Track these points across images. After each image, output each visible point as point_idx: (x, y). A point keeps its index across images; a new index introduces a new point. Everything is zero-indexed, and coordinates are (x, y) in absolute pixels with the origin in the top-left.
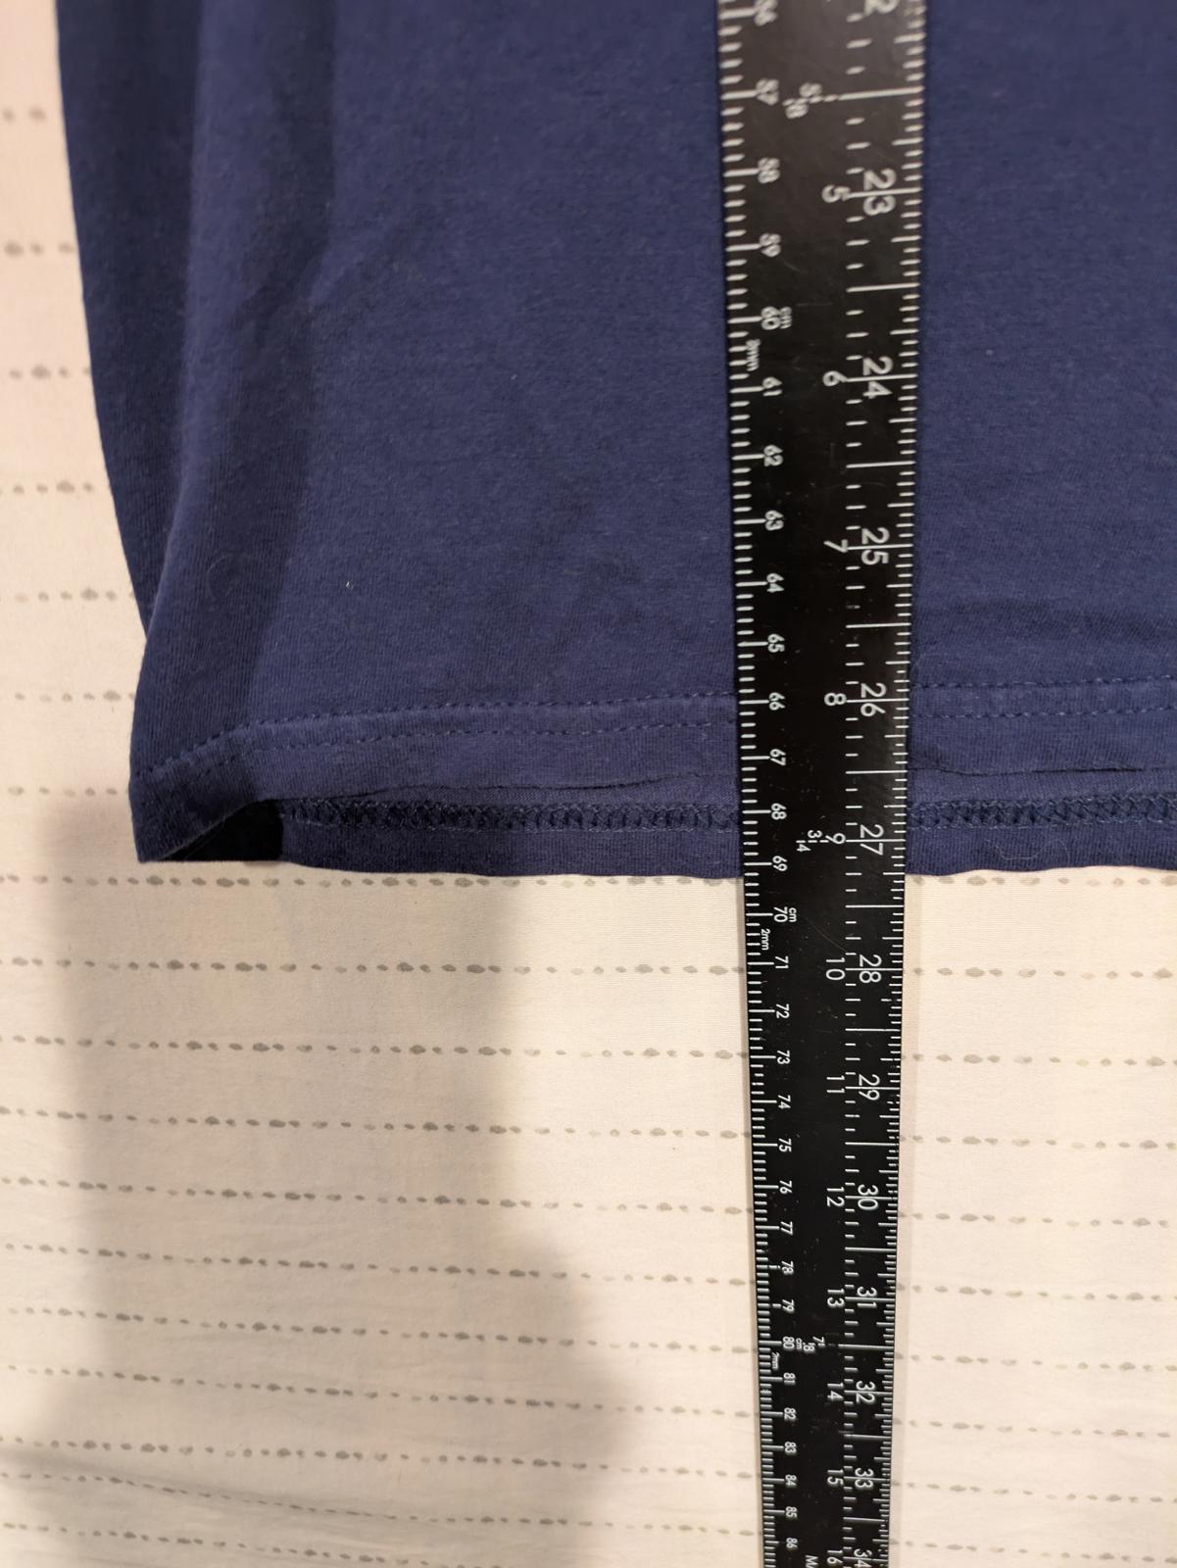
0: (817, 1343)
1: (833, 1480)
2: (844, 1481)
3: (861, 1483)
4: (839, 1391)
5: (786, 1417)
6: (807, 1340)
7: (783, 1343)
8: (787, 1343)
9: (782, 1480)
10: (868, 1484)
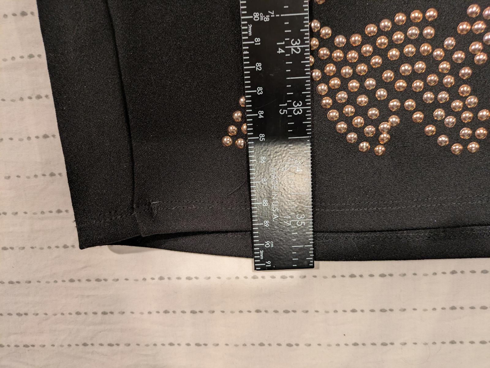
0: (270, 15)
1: (282, 112)
2: (288, 110)
3: (296, 112)
4: (282, 47)
5: (257, 68)
6: (265, 14)
7: (254, 17)
8: (255, 17)
9: (257, 115)
10: (300, 112)
